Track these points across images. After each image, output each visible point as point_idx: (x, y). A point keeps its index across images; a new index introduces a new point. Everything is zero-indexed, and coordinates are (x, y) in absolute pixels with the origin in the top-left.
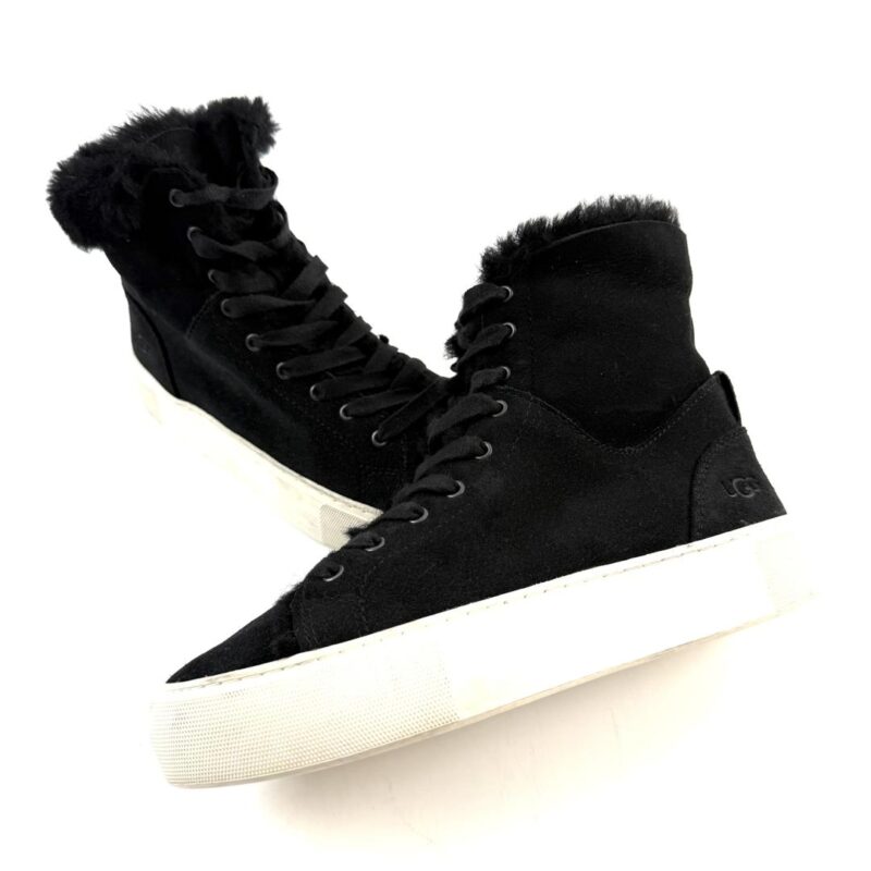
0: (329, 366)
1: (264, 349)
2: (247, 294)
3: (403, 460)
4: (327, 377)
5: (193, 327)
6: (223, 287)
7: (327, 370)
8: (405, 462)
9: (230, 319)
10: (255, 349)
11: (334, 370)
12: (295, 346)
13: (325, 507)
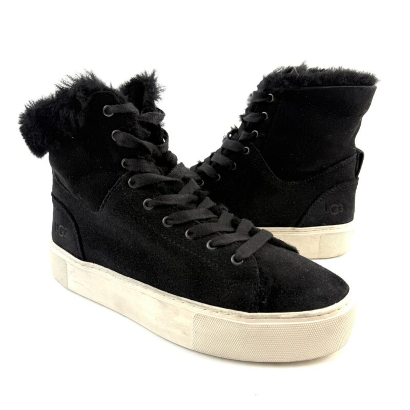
0: (198, 217)
1: (156, 207)
2: (146, 172)
3: (256, 272)
4: (197, 224)
5: (107, 198)
6: (131, 169)
7: (197, 220)
8: (258, 273)
9: (133, 189)
10: (149, 209)
11: (200, 220)
12: (175, 205)
13: (197, 316)
